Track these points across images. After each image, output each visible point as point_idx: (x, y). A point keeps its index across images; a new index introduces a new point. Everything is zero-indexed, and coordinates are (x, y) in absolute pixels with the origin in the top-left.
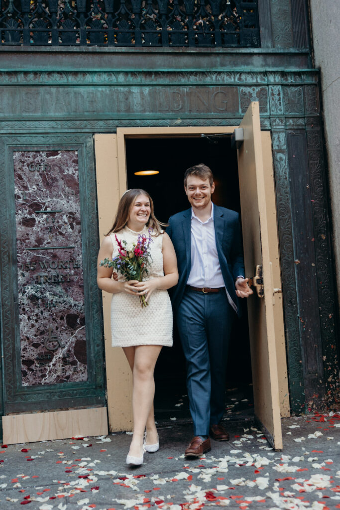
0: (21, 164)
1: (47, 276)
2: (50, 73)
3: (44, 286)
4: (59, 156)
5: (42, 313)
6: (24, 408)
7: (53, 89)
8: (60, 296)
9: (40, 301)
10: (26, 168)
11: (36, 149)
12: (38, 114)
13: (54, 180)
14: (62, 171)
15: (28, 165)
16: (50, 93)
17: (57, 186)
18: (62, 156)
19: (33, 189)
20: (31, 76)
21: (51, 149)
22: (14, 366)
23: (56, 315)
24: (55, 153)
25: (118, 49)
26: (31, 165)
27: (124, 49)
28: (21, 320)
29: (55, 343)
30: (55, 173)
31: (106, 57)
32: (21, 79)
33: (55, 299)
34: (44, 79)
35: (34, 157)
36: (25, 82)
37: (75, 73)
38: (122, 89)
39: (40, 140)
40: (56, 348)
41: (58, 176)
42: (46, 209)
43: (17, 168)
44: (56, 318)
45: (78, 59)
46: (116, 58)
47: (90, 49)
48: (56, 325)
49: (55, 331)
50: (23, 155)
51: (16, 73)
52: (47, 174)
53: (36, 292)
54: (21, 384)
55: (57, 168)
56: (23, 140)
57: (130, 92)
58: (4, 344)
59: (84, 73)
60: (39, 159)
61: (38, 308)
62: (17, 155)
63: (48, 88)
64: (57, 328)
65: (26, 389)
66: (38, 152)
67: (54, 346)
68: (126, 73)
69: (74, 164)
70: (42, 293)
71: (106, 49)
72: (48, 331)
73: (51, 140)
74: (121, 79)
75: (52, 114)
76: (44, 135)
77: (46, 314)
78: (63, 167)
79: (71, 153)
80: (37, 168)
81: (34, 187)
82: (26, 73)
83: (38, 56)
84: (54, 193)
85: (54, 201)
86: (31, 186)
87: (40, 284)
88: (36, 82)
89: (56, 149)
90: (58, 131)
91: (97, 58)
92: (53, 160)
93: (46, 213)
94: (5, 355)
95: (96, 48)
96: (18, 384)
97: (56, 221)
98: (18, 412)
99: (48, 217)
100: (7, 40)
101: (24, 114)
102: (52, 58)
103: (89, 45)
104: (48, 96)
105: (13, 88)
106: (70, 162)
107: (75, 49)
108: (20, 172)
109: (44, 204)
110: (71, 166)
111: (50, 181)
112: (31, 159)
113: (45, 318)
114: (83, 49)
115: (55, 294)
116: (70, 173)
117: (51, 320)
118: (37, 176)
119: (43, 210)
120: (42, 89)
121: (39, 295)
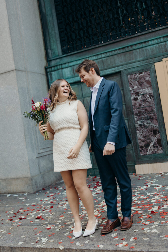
0: (131, 79)
1: (144, 117)
2: (136, 45)
3: (144, 121)
4: (143, 74)
5: (144, 130)
6: (142, 162)
7: (138, 50)
8: (150, 124)
9: (143, 126)
10: (132, 80)
11: (135, 73)
12: (134, 60)
13: (142, 83)
14: (145, 79)
15: (133, 79)
16: (137, 52)
17: (144, 85)
18: (144, 73)
19: (136, 87)
20: (130, 47)
21: (140, 72)
22: (137, 149)
23: (149, 130)
24: (141, 73)
25: (161, 28)
26: (134, 79)
27: (163, 27)
28: (137, 133)
29: (150, 140)
30: (142, 80)
31: (157, 33)
32: (127, 49)
33: (148, 125)
34: (134, 47)
35: (135, 76)
36: (128, 50)
37: (145, 42)
38: (163, 43)
39: (136, 69)
40: (150, 142)
41: (143, 81)
42: (141, 94)
43: (130, 81)
44: (149, 132)
45: (147, 36)
46: (160, 32)
47: (150, 31)
48: (149, 134)
49: (149, 136)
50: (131, 76)
51: (125, 48)
52: (140, 81)
53: (141, 123)
54: (140, 154)
55: (143, 78)
56: (130, 71)
57: (166, 44)
58: (133, 141)
59: (148, 41)
60: (136, 76)
61: (143, 128)
62: (129, 76)
63: (136, 50)
64: (150, 135)
65: (142, 156)
66: (136, 74)
67: (150, 141)
68: (164, 37)
69: (149, 76)
70: (143, 123)
71: (156, 29)
72: (147, 136)
73: (140, 69)
74: (162, 40)
75: (139, 59)
76: (137, 67)
77: (146, 130)
78: (145, 78)
79: (147, 72)
80: (136, 80)
81: (136, 86)
82: (128, 47)
83: (133, 39)
84: (143, 87)
85: (143, 90)
86: (135, 86)
87: (142, 120)
88: (132, 49)
89: (142, 71)
90: (142, 65)
91: (153, 33)
92: (141, 76)
93: (141, 95)
94: (134, 145)
95: (153, 30)
96: (139, 155)
97: (145, 97)
98: (140, 164)
99: (142, 96)
100: (122, 36)
101: (129, 62)
102: (137, 38)
103: (150, 29)
104: (136, 53)
105: (124, 53)
106: (147, 75)
107: (145, 32)
108: (131, 82)
109: (140, 92)
110: (148, 77)
111: (141, 83)
112: (134, 77)
113: (145, 132)
114: (148, 31)
115: (148, 123)
116: (148, 79)
117: (148, 132)
118: (136, 82)
119: (140, 94)
120: (134, 51)
121: (142, 124)
